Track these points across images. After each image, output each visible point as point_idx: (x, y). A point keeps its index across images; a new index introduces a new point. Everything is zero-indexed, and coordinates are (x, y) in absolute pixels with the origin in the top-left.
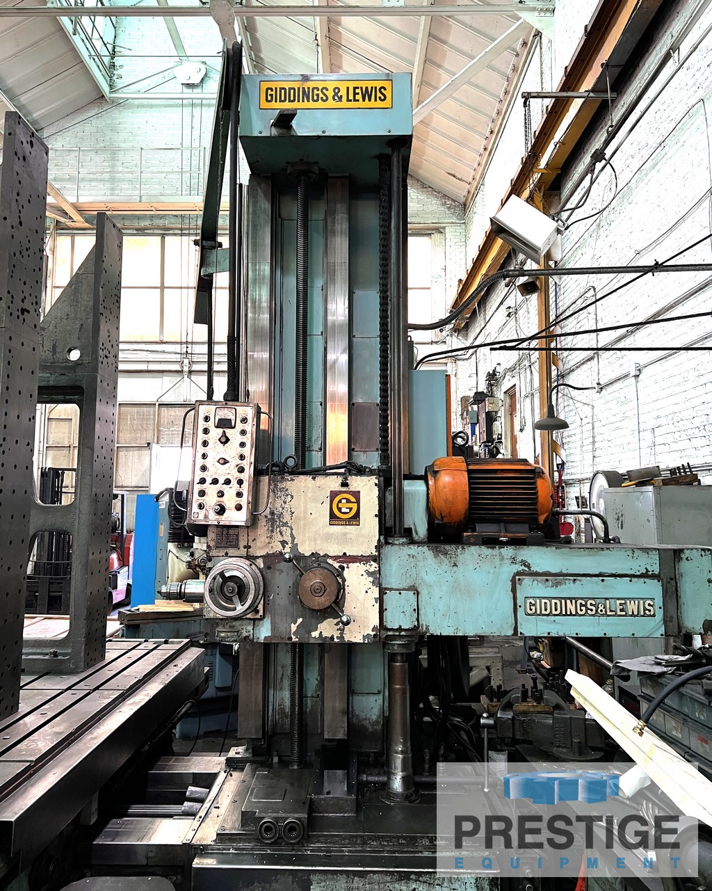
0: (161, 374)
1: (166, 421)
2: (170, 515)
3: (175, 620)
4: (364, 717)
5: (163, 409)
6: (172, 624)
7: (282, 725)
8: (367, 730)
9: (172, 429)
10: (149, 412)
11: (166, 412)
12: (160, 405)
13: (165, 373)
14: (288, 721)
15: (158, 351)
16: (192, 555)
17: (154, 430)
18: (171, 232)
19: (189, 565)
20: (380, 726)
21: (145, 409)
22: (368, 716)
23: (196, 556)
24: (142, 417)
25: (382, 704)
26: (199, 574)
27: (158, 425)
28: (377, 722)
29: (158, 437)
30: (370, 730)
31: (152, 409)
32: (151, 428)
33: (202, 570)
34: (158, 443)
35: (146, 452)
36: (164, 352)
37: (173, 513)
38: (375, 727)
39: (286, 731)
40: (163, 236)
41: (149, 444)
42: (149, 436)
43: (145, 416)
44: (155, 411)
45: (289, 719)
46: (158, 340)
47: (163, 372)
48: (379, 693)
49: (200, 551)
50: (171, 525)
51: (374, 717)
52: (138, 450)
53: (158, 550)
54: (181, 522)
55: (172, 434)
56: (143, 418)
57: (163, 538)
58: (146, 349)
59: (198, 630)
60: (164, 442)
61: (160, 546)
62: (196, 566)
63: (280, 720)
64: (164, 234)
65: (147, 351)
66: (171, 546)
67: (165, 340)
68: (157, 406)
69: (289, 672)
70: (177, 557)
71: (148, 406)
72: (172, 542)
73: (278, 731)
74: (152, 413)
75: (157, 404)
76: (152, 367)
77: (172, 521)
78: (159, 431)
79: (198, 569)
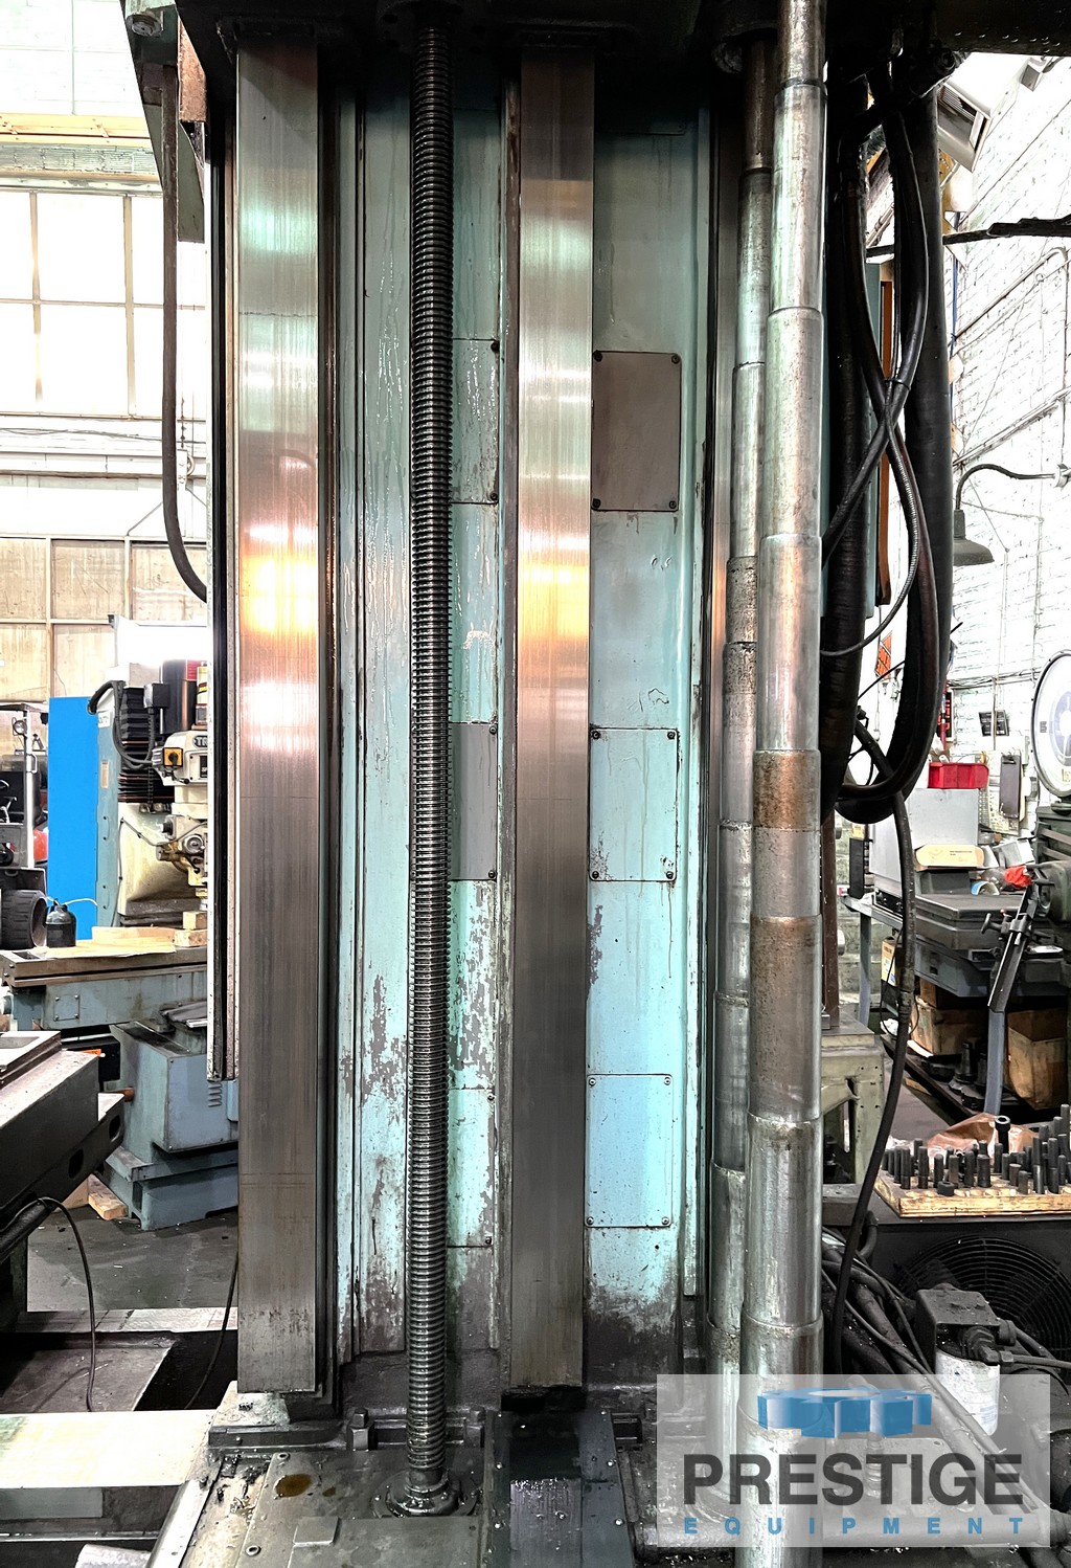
0: (132, 483)
1: (146, 577)
2: (117, 742)
3: (130, 974)
4: (622, 1292)
5: (139, 551)
6: (124, 983)
7: (380, 1329)
8: (630, 1327)
9: (157, 591)
10: (113, 556)
11: (146, 556)
12: (133, 542)
13: (141, 481)
14: (394, 1320)
15: (125, 436)
16: (168, 829)
17: (123, 594)
18: (143, 188)
19: (164, 852)
20: (668, 1318)
21: (104, 551)
22: (633, 1291)
23: (179, 832)
24: (97, 566)
25: (674, 1255)
26: (187, 872)
27: (131, 582)
28: (659, 1307)
29: (131, 606)
30: (638, 1329)
31: (117, 551)
32: (118, 587)
33: (193, 864)
34: (131, 618)
35: (106, 636)
36: (137, 437)
37: (126, 736)
38: (653, 1320)
39: (392, 1346)
40: (127, 196)
41: (111, 617)
42: (114, 603)
43: (105, 566)
44: (123, 556)
45: (401, 1312)
46: (126, 415)
47: (136, 477)
48: (666, 1225)
49: (186, 821)
50: (124, 764)
51: (651, 1294)
52: (95, 631)
53: (100, 820)
54: (143, 757)
55: (159, 601)
56: (100, 569)
57: (109, 793)
58: (101, 431)
59: (187, 996)
60: (145, 616)
61: (103, 811)
62: (179, 853)
63: (374, 1314)
64: (129, 192)
65: (104, 434)
66: (127, 811)
67: (139, 414)
68: (127, 544)
69: (400, 1176)
70: (139, 835)
71: (108, 544)
72: (128, 801)
73: (367, 1347)
74: (117, 559)
75: (127, 540)
76: (116, 467)
77: (125, 754)
78: (132, 594)
79: (184, 861)
